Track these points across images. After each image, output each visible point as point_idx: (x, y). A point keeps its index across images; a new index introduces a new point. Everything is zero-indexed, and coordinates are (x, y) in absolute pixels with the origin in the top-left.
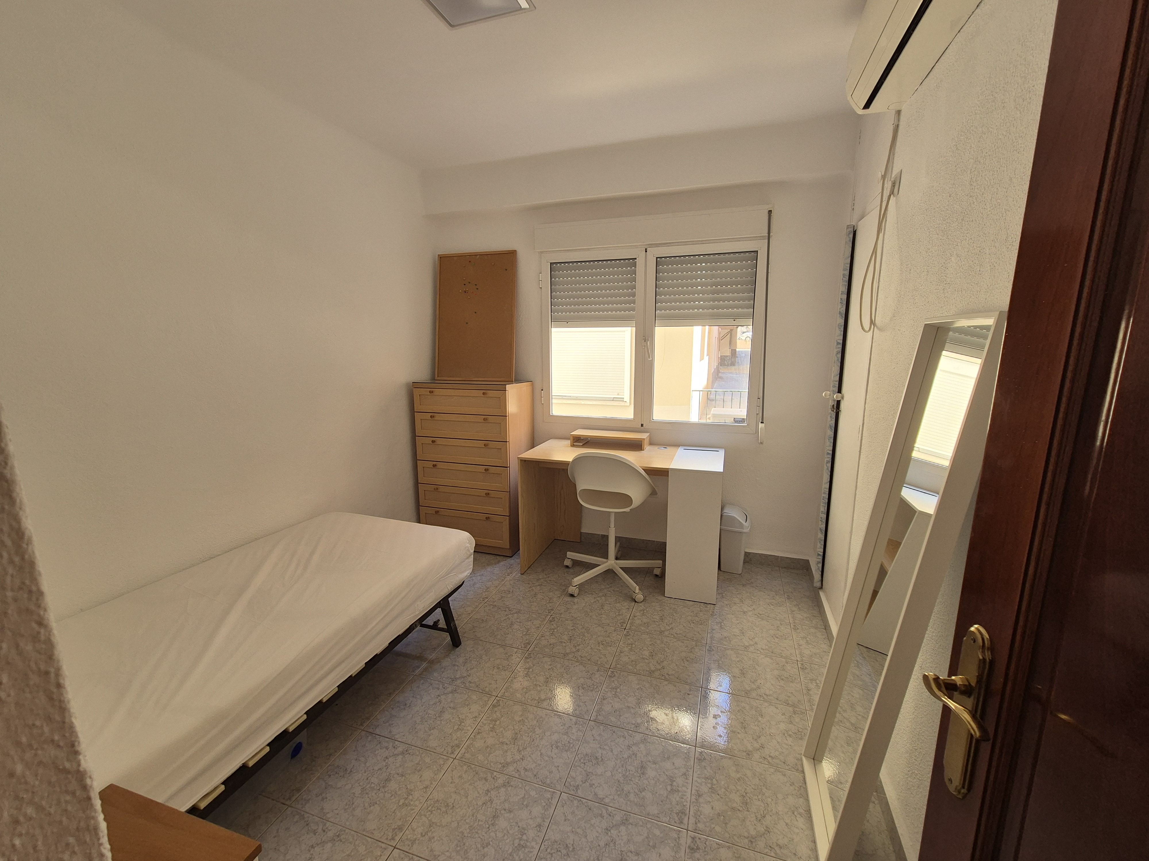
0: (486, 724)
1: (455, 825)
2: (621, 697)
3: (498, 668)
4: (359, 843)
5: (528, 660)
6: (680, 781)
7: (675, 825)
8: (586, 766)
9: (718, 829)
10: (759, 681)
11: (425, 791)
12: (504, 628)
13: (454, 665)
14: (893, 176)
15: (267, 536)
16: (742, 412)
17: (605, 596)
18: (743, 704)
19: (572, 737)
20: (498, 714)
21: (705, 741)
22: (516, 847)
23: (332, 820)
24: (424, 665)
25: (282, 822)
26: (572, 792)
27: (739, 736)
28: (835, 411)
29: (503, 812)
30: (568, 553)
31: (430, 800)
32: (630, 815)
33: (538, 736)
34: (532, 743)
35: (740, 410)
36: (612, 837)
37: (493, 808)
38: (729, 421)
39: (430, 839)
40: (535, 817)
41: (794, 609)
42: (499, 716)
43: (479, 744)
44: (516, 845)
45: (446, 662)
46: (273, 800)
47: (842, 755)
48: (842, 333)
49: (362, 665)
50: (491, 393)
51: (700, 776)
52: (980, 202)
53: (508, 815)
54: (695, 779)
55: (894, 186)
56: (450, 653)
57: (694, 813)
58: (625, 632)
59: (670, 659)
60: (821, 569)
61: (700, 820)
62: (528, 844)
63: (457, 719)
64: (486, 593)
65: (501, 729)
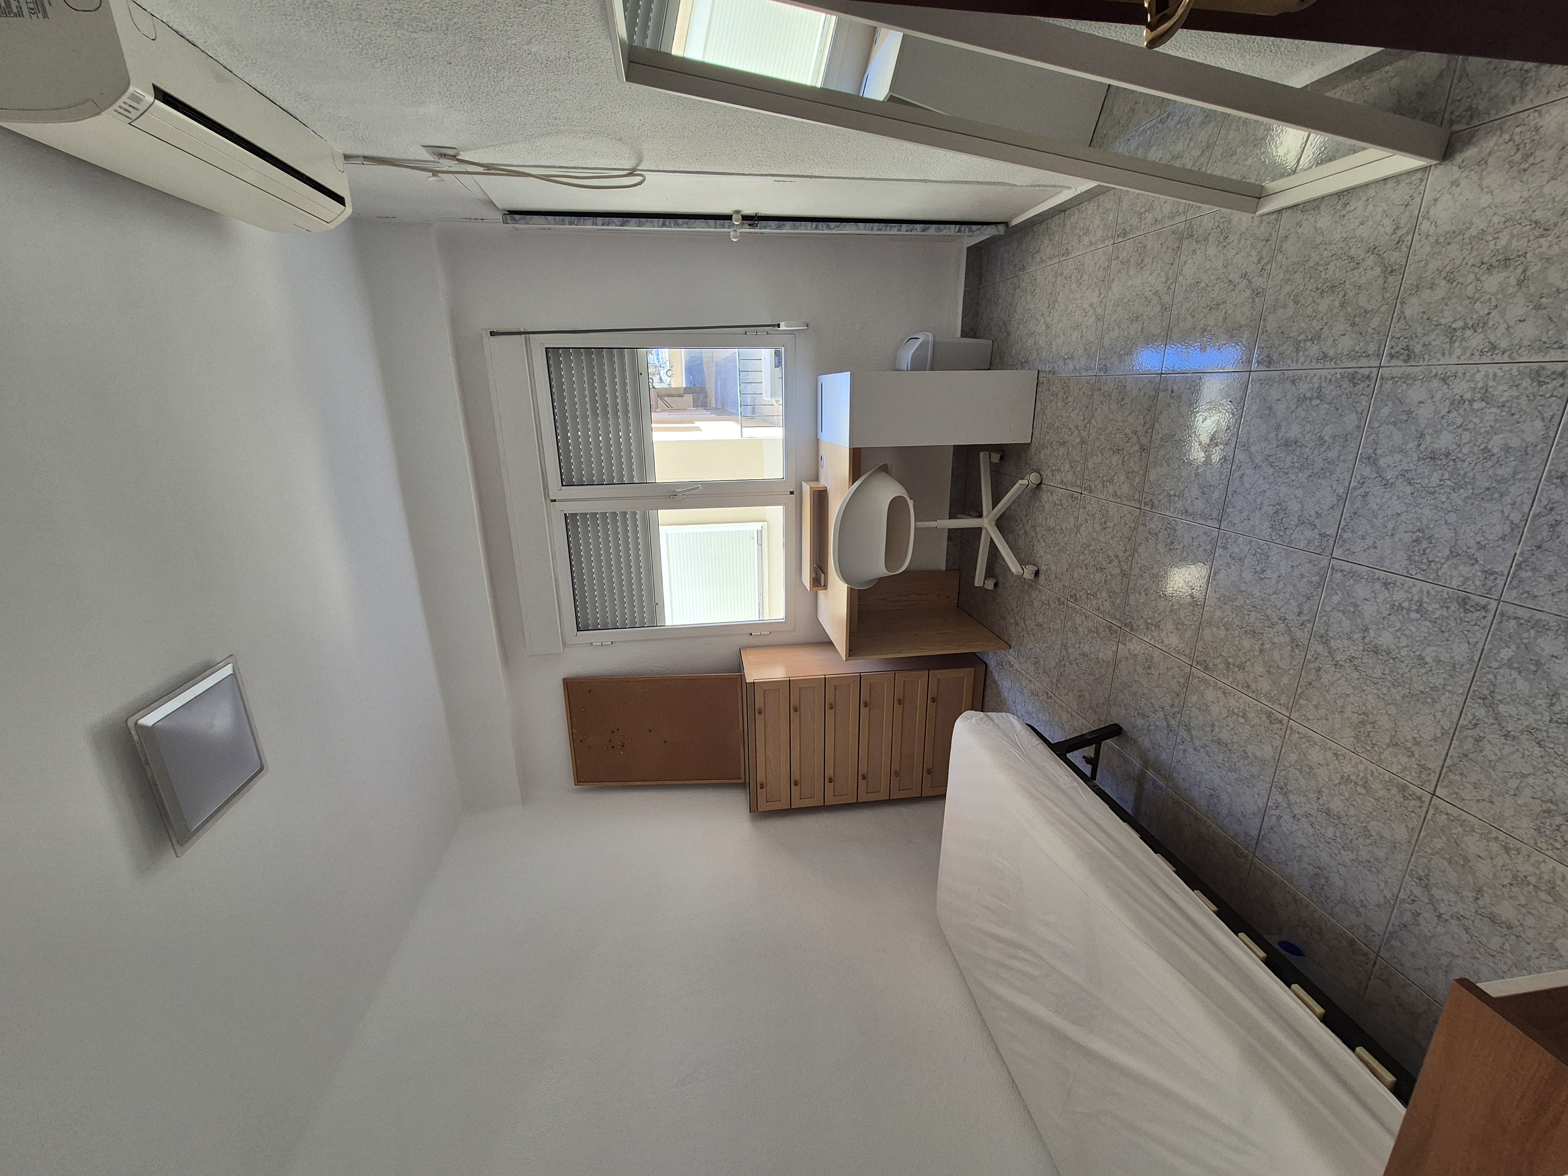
0: (1234, 678)
1: (1392, 710)
2: (1182, 488)
3: (1149, 668)
4: (1430, 848)
5: (1135, 627)
6: (1304, 388)
7: (1372, 386)
8: (1290, 526)
9: (1375, 322)
10: (1147, 294)
11: (1341, 757)
12: (1089, 665)
13: (1149, 730)
14: (432, 159)
15: (976, 1005)
16: (766, 355)
17: (1034, 527)
18: (1183, 312)
19: (1246, 551)
20: (1219, 662)
21: (1241, 359)
22: (1422, 616)
23: (1395, 891)
24: (1150, 773)
25: (1402, 965)
26: (1330, 541)
27: (1230, 311)
28: (756, 222)
29: (1367, 640)
30: (976, 585)
31: (1355, 748)
32: (1361, 453)
33: (1247, 600)
34: (1259, 607)
35: (763, 359)
36: (1397, 476)
37: (1363, 655)
38: (779, 372)
39: (1418, 744)
40: (1373, 592)
41: (1038, 259)
42: (1220, 659)
43: (1265, 685)
44: (1419, 616)
45: (1145, 742)
46: (1370, 979)
47: (1250, 160)
48: (649, 220)
49: (1158, 858)
50: (759, 703)
51: (1294, 359)
52: (454, 12)
53: (1372, 634)
54: (1299, 366)
55: (445, 155)
56: (1131, 738)
57: (1352, 360)
58: (1086, 492)
59: (1122, 424)
60: (980, 227)
61: (1363, 350)
62: (1416, 598)
63: (1229, 719)
64: (1040, 695)
65: (1240, 654)
